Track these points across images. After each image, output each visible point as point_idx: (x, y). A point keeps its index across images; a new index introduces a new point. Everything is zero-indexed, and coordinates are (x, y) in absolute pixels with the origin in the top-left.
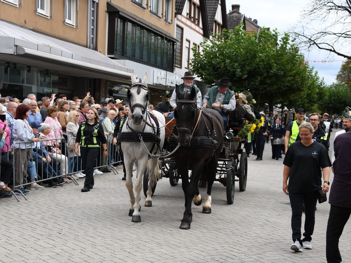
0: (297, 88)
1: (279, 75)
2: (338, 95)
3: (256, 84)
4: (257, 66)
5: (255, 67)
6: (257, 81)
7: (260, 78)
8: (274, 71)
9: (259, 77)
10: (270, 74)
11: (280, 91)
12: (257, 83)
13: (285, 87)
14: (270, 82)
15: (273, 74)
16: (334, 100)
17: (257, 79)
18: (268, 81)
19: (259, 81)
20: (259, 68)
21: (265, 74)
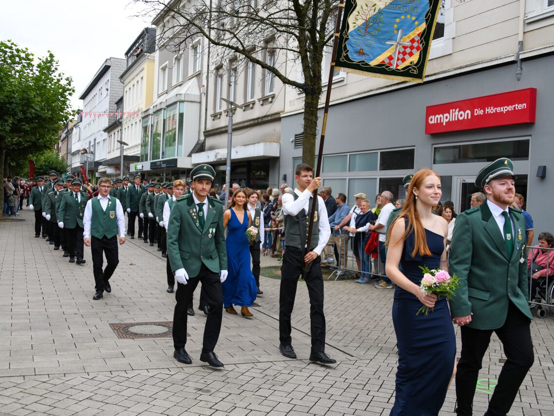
0: (43, 145)
1: (44, 117)
2: (48, 161)
3: (5, 129)
4: (6, 99)
5: (4, 100)
6: (8, 125)
7: (12, 119)
8: (37, 110)
9: (10, 117)
10: (29, 115)
11: (21, 147)
12: (8, 128)
13: (27, 141)
14: (29, 129)
15: (34, 116)
16: (45, 166)
17: (7, 121)
18: (27, 127)
19: (10, 125)
20: (11, 103)
21: (20, 115)
